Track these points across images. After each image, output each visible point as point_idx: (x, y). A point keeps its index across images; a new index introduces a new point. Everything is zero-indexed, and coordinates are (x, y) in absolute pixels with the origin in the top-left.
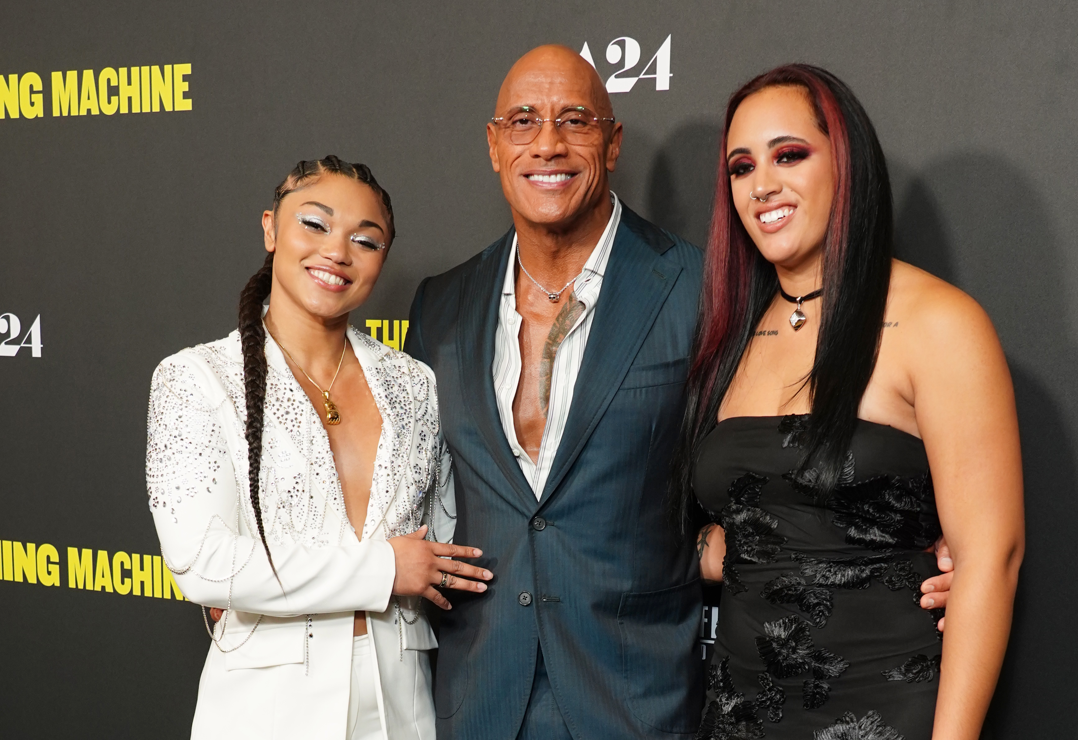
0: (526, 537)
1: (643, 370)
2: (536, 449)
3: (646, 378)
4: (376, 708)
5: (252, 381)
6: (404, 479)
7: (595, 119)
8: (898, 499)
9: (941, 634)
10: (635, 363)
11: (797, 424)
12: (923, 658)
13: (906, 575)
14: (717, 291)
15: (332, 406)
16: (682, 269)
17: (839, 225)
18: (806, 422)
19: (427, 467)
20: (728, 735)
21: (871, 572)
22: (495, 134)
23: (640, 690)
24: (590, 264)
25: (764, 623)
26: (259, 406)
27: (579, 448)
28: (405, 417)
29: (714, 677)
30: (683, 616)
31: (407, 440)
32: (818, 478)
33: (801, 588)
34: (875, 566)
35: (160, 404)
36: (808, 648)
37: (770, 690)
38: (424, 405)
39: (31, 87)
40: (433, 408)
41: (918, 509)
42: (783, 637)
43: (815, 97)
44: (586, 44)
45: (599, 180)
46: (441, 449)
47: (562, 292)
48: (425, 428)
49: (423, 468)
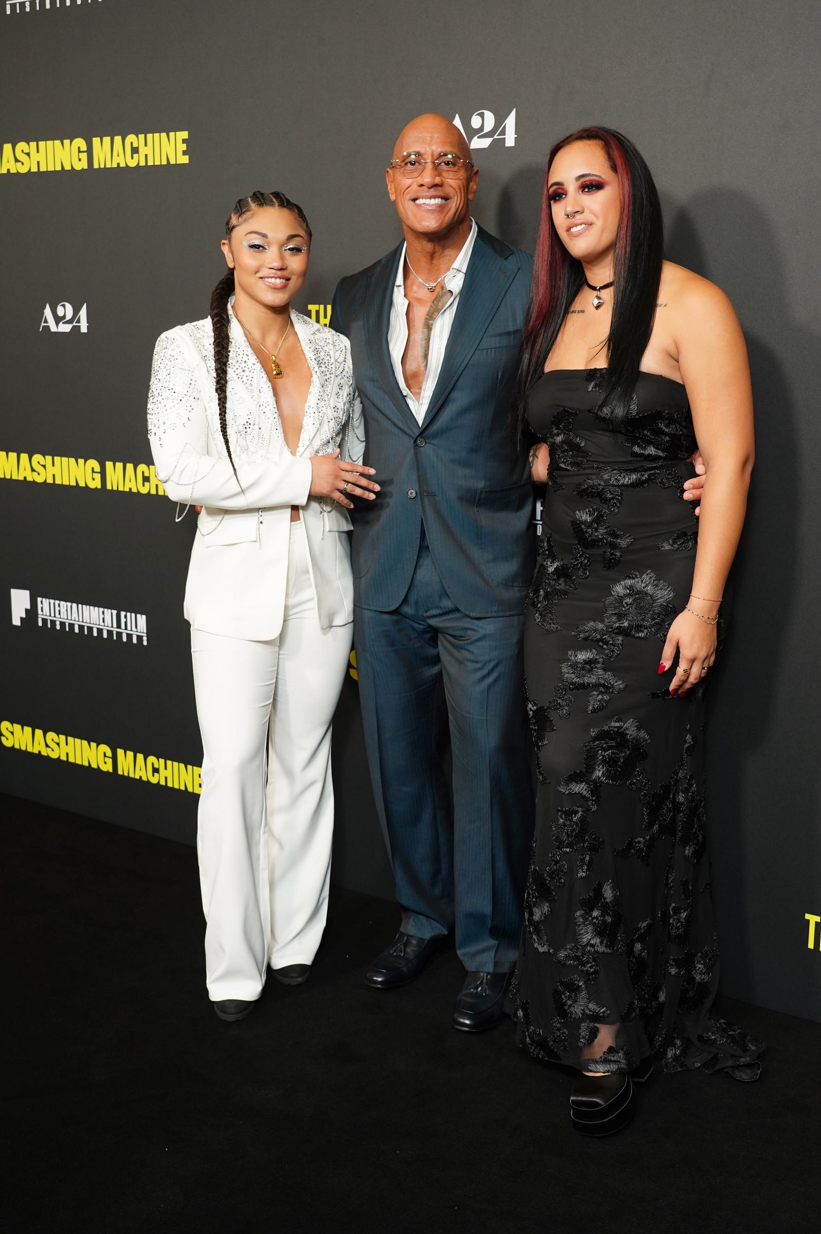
0: (412, 452)
1: (493, 336)
2: (418, 391)
3: (495, 342)
4: (308, 572)
5: (219, 351)
6: (326, 416)
7: (461, 161)
8: (667, 426)
9: (698, 518)
10: (487, 331)
11: (598, 375)
12: (685, 534)
13: (673, 478)
14: (542, 282)
15: (278, 366)
16: (519, 269)
17: (625, 236)
18: (604, 373)
19: (343, 408)
20: (552, 587)
21: (648, 476)
22: (392, 175)
23: (491, 557)
24: (456, 265)
25: (575, 511)
26: (223, 369)
27: (448, 390)
28: (328, 373)
29: (542, 547)
30: (520, 507)
31: (328, 389)
32: (612, 412)
33: (601, 488)
34: (651, 472)
35: (157, 365)
36: (606, 528)
37: (580, 557)
38: (342, 365)
39: (79, 148)
40: (349, 367)
41: (681, 433)
42: (589, 521)
43: (608, 148)
44: (457, 115)
45: (464, 204)
46: (354, 395)
47: (437, 285)
48: (342, 381)
49: (340, 408)
